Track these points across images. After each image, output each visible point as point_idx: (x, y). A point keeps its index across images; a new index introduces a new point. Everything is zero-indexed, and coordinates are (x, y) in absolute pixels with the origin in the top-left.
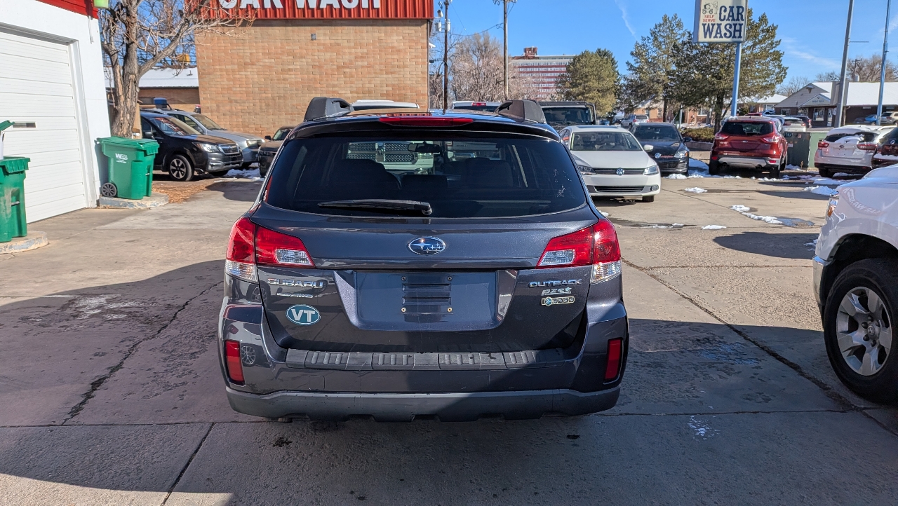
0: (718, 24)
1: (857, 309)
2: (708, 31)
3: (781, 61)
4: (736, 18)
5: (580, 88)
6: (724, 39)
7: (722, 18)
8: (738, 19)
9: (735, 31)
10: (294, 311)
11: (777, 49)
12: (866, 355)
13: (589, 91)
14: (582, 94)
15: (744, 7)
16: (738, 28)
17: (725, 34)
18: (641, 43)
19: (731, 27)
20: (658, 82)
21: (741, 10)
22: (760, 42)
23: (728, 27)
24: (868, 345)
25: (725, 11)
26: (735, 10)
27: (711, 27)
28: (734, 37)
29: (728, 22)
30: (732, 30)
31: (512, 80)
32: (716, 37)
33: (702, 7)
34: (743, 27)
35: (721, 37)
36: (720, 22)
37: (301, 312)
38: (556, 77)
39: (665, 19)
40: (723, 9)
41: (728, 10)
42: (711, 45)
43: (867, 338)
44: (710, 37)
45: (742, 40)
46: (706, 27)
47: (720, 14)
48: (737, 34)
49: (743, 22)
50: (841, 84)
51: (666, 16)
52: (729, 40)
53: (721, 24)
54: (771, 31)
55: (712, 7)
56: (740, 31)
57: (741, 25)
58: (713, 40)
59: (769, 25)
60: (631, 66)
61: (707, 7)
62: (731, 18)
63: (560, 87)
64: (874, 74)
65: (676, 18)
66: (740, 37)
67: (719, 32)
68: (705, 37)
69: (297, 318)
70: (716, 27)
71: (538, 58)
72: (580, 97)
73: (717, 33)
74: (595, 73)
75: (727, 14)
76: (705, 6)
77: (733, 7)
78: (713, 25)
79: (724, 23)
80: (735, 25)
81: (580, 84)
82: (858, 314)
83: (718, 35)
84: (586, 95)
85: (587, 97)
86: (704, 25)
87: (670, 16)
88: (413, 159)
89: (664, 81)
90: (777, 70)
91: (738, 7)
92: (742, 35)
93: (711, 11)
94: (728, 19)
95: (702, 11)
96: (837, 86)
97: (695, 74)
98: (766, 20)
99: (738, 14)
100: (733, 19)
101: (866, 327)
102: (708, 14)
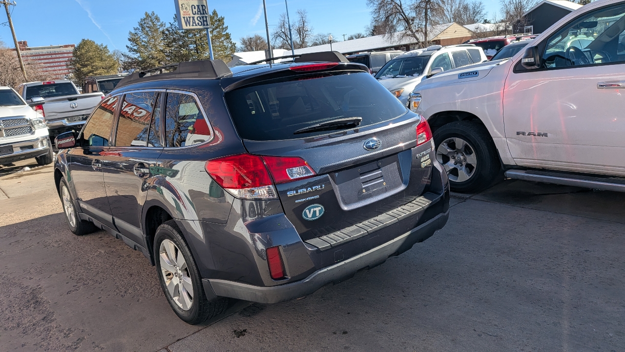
0: (192, 17)
1: (449, 150)
2: (187, 22)
3: (231, 39)
4: (202, 13)
5: (89, 68)
6: (199, 27)
7: (194, 13)
8: (204, 14)
9: (204, 21)
10: (307, 211)
11: (227, 31)
12: (459, 172)
13: (97, 69)
14: (91, 72)
15: (206, 5)
16: (205, 19)
17: (198, 23)
18: (133, 32)
19: (200, 19)
20: (153, 58)
21: (204, 7)
22: (216, 28)
23: (199, 18)
24: (458, 166)
25: (195, 8)
26: (201, 7)
27: (188, 19)
28: (204, 25)
29: (198, 15)
30: (202, 20)
31: (27, 66)
32: (193, 25)
33: (180, 6)
34: (207, 18)
35: (196, 25)
36: (193, 16)
37: (312, 210)
38: (66, 61)
39: (147, 15)
40: (193, 7)
41: (196, 7)
42: (188, 32)
43: (456, 163)
44: (190, 26)
45: (209, 26)
46: (186, 19)
47: (192, 10)
48: (205, 23)
49: (207, 15)
50: (269, 50)
51: (146, 13)
52: (201, 27)
53: (194, 17)
54: (221, 20)
55: (186, 6)
56: (206, 21)
57: (206, 17)
58: (191, 27)
59: (219, 17)
60: (131, 48)
61: (183, 5)
62: (199, 13)
63: (71, 68)
64: (258, 46)
65: (154, 14)
66: (207, 25)
67: (194, 22)
68: (187, 26)
69: (310, 216)
70: (191, 19)
71: (29, 49)
72: (91, 74)
73: (193, 23)
74: (98, 55)
75: (196, 10)
76: (182, 5)
77: (199, 6)
78: (190, 17)
79: (196, 16)
80: (203, 17)
81: (89, 65)
82: (449, 152)
83: (194, 24)
84: (95, 72)
85: (96, 74)
86: (184, 18)
87: (150, 13)
88: (31, 130)
89: (157, 57)
90: (230, 45)
91: (202, 6)
92: (208, 24)
93: (186, 8)
94: (198, 14)
95: (180, 9)
96: (268, 52)
97: (183, 51)
98: (217, 14)
99: (203, 10)
100: (201, 14)
101: (454, 158)
102: (185, 10)
